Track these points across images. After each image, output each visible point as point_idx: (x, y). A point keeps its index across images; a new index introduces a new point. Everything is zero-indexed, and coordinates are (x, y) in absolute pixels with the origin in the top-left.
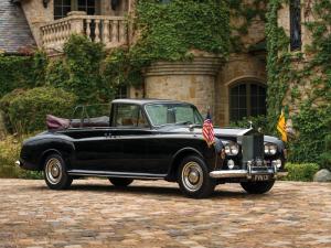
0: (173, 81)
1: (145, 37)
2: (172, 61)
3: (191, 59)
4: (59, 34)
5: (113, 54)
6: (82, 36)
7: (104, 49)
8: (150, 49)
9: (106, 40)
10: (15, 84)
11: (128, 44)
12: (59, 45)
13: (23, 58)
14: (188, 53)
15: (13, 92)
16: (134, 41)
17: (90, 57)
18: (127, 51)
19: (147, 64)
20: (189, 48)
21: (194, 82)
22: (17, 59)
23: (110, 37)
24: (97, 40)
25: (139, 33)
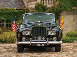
0: (68, 17)
1: (59, 3)
2: (68, 10)
3: (74, 10)
4: (33, 3)
5: (50, 9)
6: (40, 3)
7: (47, 7)
8: (61, 7)
9: (47, 5)
10: (19, 18)
11: (54, 6)
12: (33, 6)
13: (21, 10)
14: (73, 8)
15: (19, 21)
16: (56, 5)
17: (43, 10)
18: (54, 8)
19: (60, 12)
20: (73, 7)
21: (74, 17)
22: (20, 11)
23: (49, 4)
24: (45, 5)
25: (58, 2)
